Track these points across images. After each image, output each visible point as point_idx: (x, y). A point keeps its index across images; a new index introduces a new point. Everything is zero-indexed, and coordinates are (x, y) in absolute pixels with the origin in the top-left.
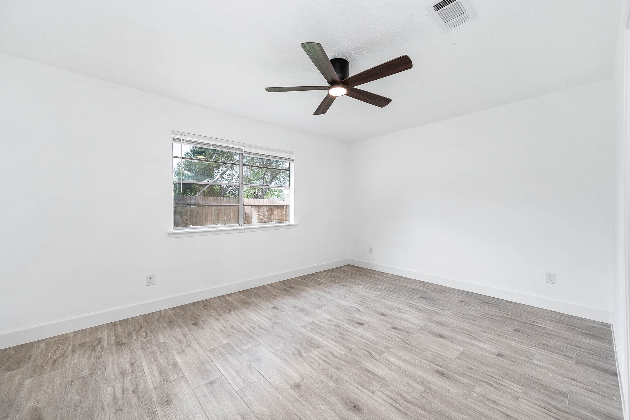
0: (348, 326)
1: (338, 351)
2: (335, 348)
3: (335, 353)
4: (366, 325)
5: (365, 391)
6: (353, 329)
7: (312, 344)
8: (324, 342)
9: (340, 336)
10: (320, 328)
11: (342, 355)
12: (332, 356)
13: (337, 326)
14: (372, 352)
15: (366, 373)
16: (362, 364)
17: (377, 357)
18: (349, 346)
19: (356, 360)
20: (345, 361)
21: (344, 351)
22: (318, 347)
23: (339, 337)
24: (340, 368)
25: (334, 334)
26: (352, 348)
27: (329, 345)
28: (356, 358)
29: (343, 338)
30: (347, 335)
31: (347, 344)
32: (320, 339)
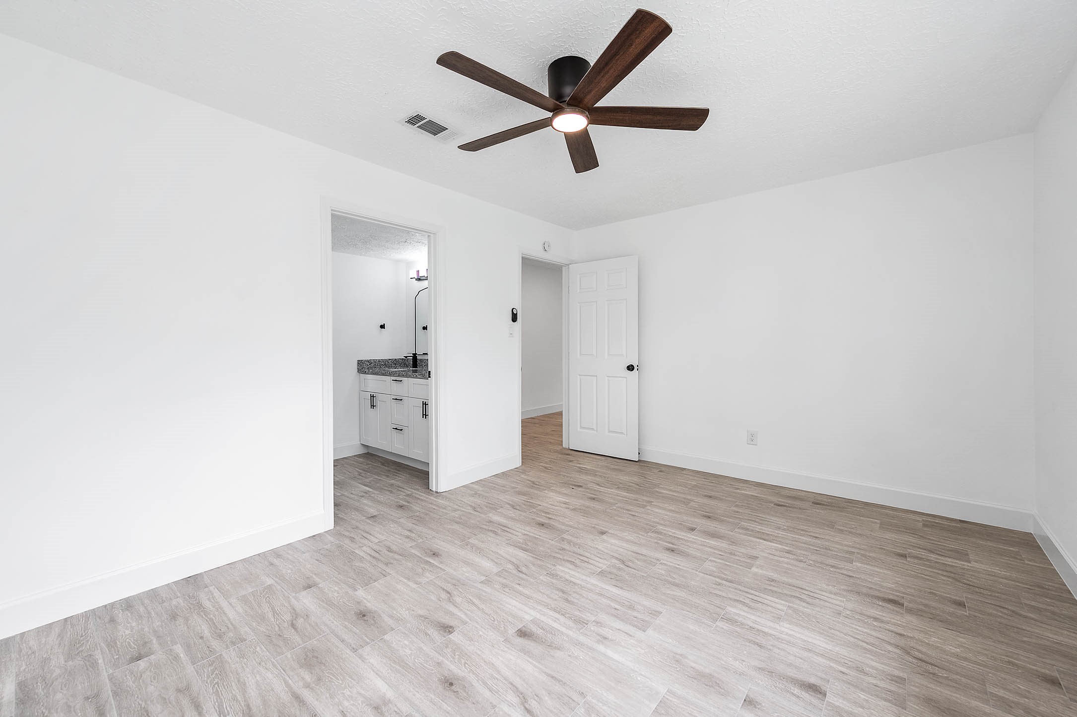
0: (555, 625)
1: (566, 570)
2: (573, 573)
3: (571, 567)
4: (512, 631)
5: (532, 535)
6: (544, 615)
7: (613, 577)
8: (594, 581)
9: (569, 596)
10: (616, 611)
11: (559, 565)
12: (575, 561)
13: (581, 623)
14: (515, 572)
15: (528, 547)
16: (533, 557)
17: (510, 566)
18: (550, 578)
19: (540, 560)
20: (554, 557)
21: (558, 569)
22: (602, 574)
23: (570, 593)
24: (560, 549)
25: (583, 600)
26: (547, 576)
27: (584, 577)
28: (539, 562)
29: (563, 592)
30: (556, 600)
31: (554, 581)
32: (603, 586)
